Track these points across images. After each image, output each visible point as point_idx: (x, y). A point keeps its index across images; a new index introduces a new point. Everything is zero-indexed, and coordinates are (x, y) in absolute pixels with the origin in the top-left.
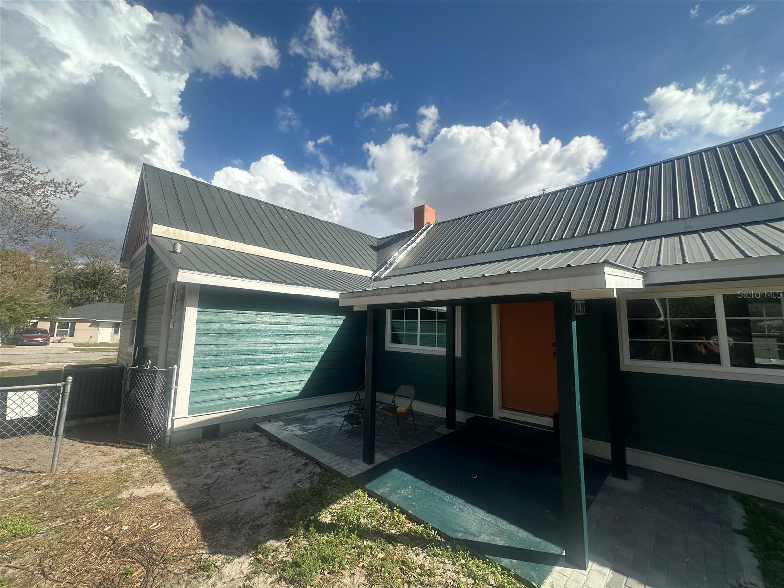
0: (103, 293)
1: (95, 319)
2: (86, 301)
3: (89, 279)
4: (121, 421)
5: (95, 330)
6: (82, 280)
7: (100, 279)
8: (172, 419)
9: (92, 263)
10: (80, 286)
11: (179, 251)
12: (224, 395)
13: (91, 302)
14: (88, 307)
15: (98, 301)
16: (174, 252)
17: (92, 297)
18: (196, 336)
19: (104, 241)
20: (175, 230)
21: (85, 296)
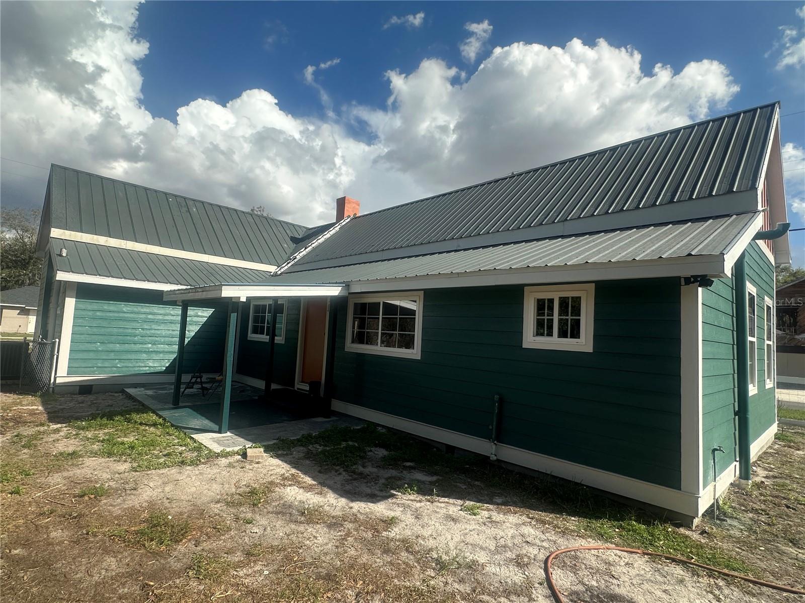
0: (34, 275)
1: (24, 306)
2: (15, 283)
3: (19, 257)
4: (21, 378)
5: (24, 318)
6: (10, 259)
7: (31, 258)
8: (55, 376)
9: (22, 238)
10: (8, 266)
11: (64, 255)
12: (96, 364)
13: (21, 285)
14: (18, 291)
15: (29, 285)
16: (60, 255)
17: (22, 279)
18: (74, 319)
19: (35, 212)
20: (70, 233)
21: (14, 278)
